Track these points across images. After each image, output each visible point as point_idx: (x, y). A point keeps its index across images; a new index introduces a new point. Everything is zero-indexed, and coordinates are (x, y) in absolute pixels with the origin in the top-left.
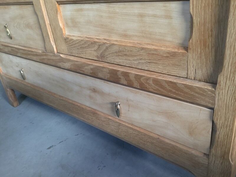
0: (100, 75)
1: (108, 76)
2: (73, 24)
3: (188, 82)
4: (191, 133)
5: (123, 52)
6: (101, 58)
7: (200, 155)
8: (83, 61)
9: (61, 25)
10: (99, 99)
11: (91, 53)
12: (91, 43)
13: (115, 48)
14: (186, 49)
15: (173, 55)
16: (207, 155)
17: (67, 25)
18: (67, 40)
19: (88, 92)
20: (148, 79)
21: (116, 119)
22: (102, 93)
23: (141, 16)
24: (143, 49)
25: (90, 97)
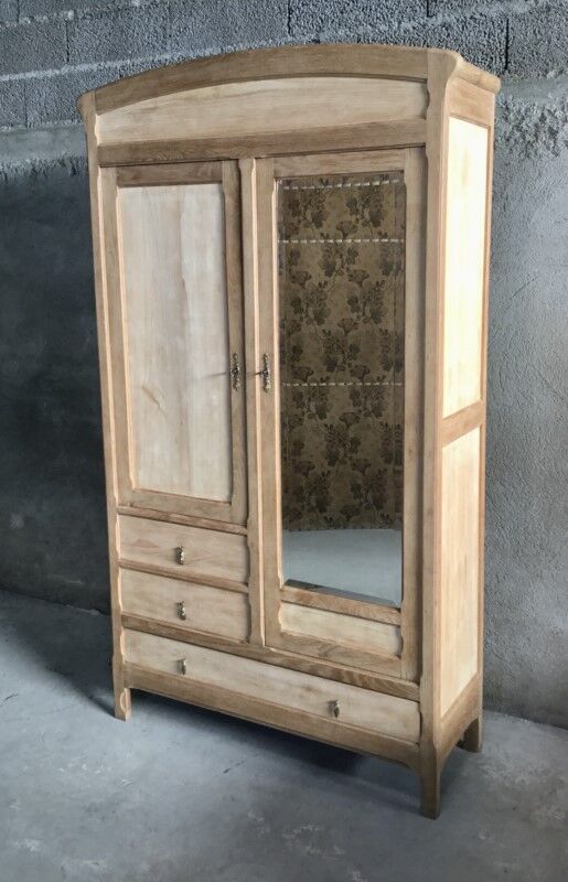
0: (321, 673)
1: (329, 674)
2: (296, 621)
3: (402, 682)
4: (405, 726)
5: (347, 653)
6: (324, 656)
7: (412, 744)
8: (301, 657)
9: (281, 622)
10: (312, 697)
11: (315, 651)
12: (315, 642)
13: (342, 650)
14: (399, 657)
15: (391, 661)
16: (418, 744)
17: (286, 620)
18: (282, 635)
19: (299, 691)
20: (370, 678)
21: (333, 720)
22: (318, 692)
23: (366, 629)
24: (366, 653)
25: (301, 697)
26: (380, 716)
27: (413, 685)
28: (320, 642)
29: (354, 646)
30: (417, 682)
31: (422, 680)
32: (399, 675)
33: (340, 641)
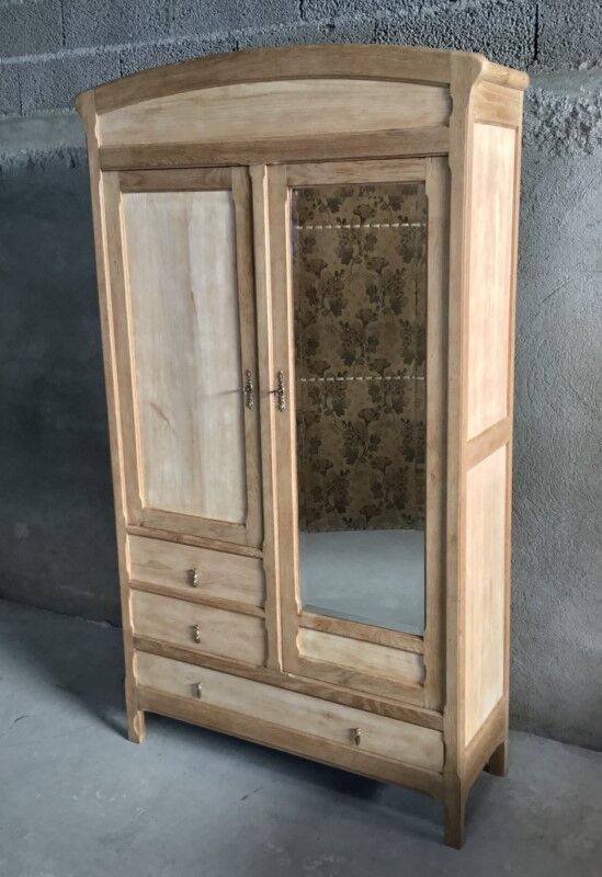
0: (340, 700)
1: (350, 702)
2: (315, 646)
3: (425, 711)
4: (429, 756)
5: (368, 680)
6: (344, 683)
7: (436, 774)
8: (321, 684)
9: (298, 646)
10: (333, 725)
11: (333, 677)
12: (335, 669)
13: (361, 677)
14: (422, 685)
15: (413, 689)
16: (442, 774)
17: (304, 645)
18: (301, 661)
19: (319, 717)
20: (392, 707)
21: (353, 748)
22: (339, 719)
23: (387, 656)
24: (389, 681)
25: (320, 723)
26: (403, 744)
27: (437, 715)
28: (339, 669)
29: (374, 674)
30: (441, 712)
31: (446, 709)
32: (421, 704)
33: (360, 668)
